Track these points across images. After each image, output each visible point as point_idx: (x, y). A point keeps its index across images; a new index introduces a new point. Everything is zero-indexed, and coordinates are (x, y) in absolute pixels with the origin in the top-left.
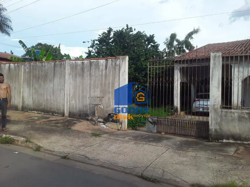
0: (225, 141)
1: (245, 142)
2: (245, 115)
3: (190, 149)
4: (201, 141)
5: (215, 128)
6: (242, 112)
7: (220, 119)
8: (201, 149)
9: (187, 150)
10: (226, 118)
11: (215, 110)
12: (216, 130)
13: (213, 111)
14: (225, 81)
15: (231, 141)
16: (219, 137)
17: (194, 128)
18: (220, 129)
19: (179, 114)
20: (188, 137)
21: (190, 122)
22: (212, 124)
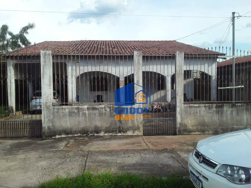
0: (57, 137)
1: (76, 135)
2: (75, 110)
3: (21, 151)
4: (34, 141)
5: (48, 125)
6: (72, 108)
7: (52, 117)
8: (33, 149)
9: (16, 154)
10: (58, 114)
11: (48, 108)
12: (49, 128)
13: (46, 109)
14: (56, 79)
15: (63, 136)
16: (52, 134)
17: (27, 128)
18: (53, 126)
19: (14, 114)
20: (20, 138)
21: (23, 123)
22: (44, 122)
